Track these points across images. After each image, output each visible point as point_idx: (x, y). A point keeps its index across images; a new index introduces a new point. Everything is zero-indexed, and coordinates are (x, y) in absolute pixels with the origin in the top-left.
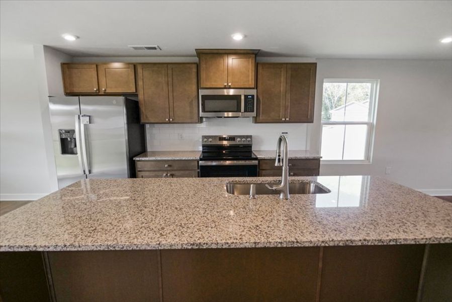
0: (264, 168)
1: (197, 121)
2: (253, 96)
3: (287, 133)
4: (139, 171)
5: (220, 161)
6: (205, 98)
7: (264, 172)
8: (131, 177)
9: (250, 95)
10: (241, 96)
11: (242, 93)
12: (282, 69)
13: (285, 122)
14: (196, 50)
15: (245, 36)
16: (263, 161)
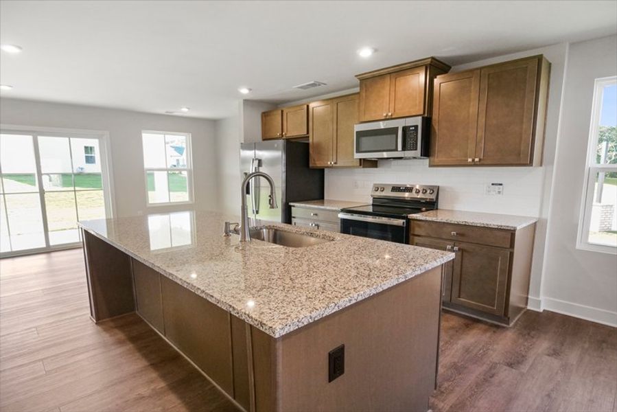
0: (416, 233)
1: (358, 165)
2: (416, 127)
3: (501, 185)
4: (294, 217)
5: (381, 218)
6: (360, 134)
7: (417, 239)
8: (286, 223)
9: (412, 126)
10: (397, 128)
11: (400, 124)
12: (473, 79)
13: (474, 164)
14: (356, 76)
15: (376, 50)
16: (415, 222)
